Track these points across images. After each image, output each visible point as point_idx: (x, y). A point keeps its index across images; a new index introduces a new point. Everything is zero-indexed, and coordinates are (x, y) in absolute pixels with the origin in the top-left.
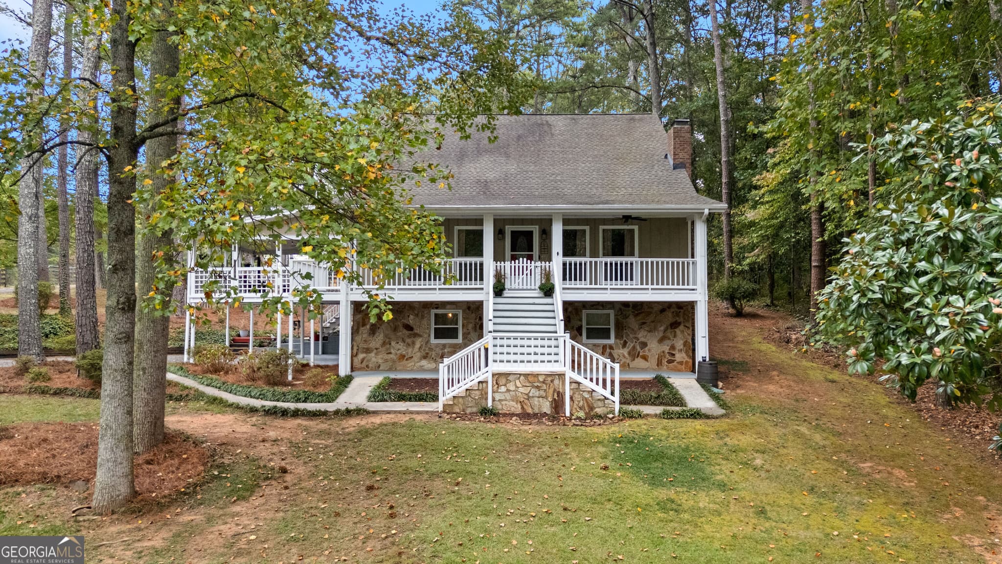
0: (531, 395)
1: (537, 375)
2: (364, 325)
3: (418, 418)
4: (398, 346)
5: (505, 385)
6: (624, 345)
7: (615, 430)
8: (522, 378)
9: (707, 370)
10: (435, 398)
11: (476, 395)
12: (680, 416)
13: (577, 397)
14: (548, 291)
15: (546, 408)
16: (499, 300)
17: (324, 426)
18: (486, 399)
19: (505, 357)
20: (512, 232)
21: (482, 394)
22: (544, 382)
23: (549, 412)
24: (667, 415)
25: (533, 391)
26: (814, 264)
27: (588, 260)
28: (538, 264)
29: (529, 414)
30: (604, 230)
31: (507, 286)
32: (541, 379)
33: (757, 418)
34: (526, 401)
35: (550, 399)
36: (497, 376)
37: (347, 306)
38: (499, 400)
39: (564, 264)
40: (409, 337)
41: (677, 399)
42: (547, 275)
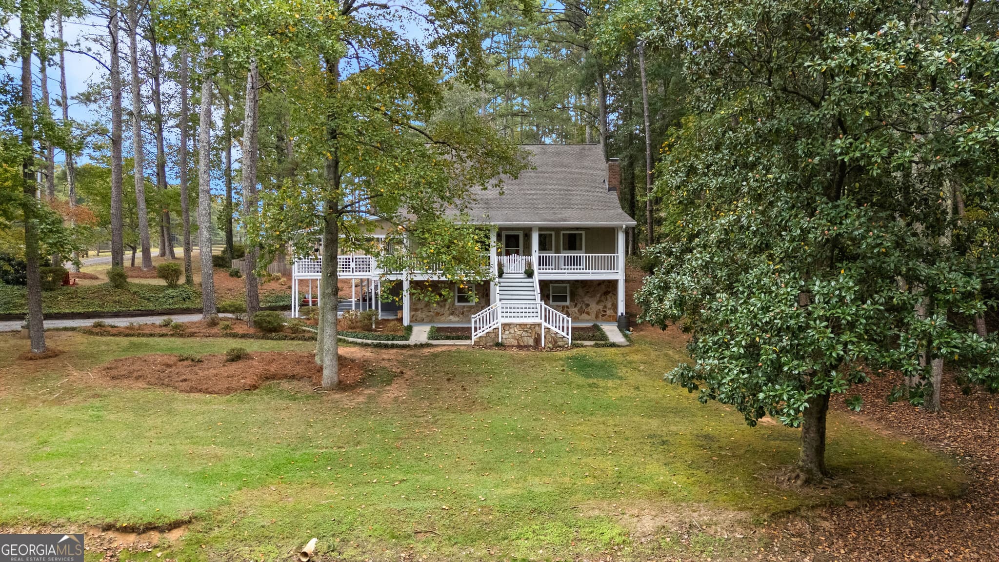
0: (523, 335)
1: (526, 325)
3: (462, 348)
4: (435, 307)
5: (508, 330)
6: (575, 306)
7: (569, 353)
8: (518, 326)
9: (624, 321)
10: (469, 338)
11: (493, 336)
12: (604, 346)
13: (548, 336)
14: (530, 274)
15: (531, 342)
16: (501, 280)
17: (411, 352)
18: (498, 338)
19: (508, 315)
20: (506, 235)
21: (496, 335)
22: (529, 328)
23: (532, 345)
24: (597, 345)
25: (524, 333)
27: (554, 255)
28: (524, 257)
29: (522, 346)
30: (563, 235)
31: (505, 271)
32: (528, 326)
33: (647, 347)
34: (520, 339)
35: (533, 337)
36: (504, 325)
37: (408, 283)
38: (505, 338)
39: (540, 257)
40: (442, 301)
41: (604, 337)
42: (529, 264)
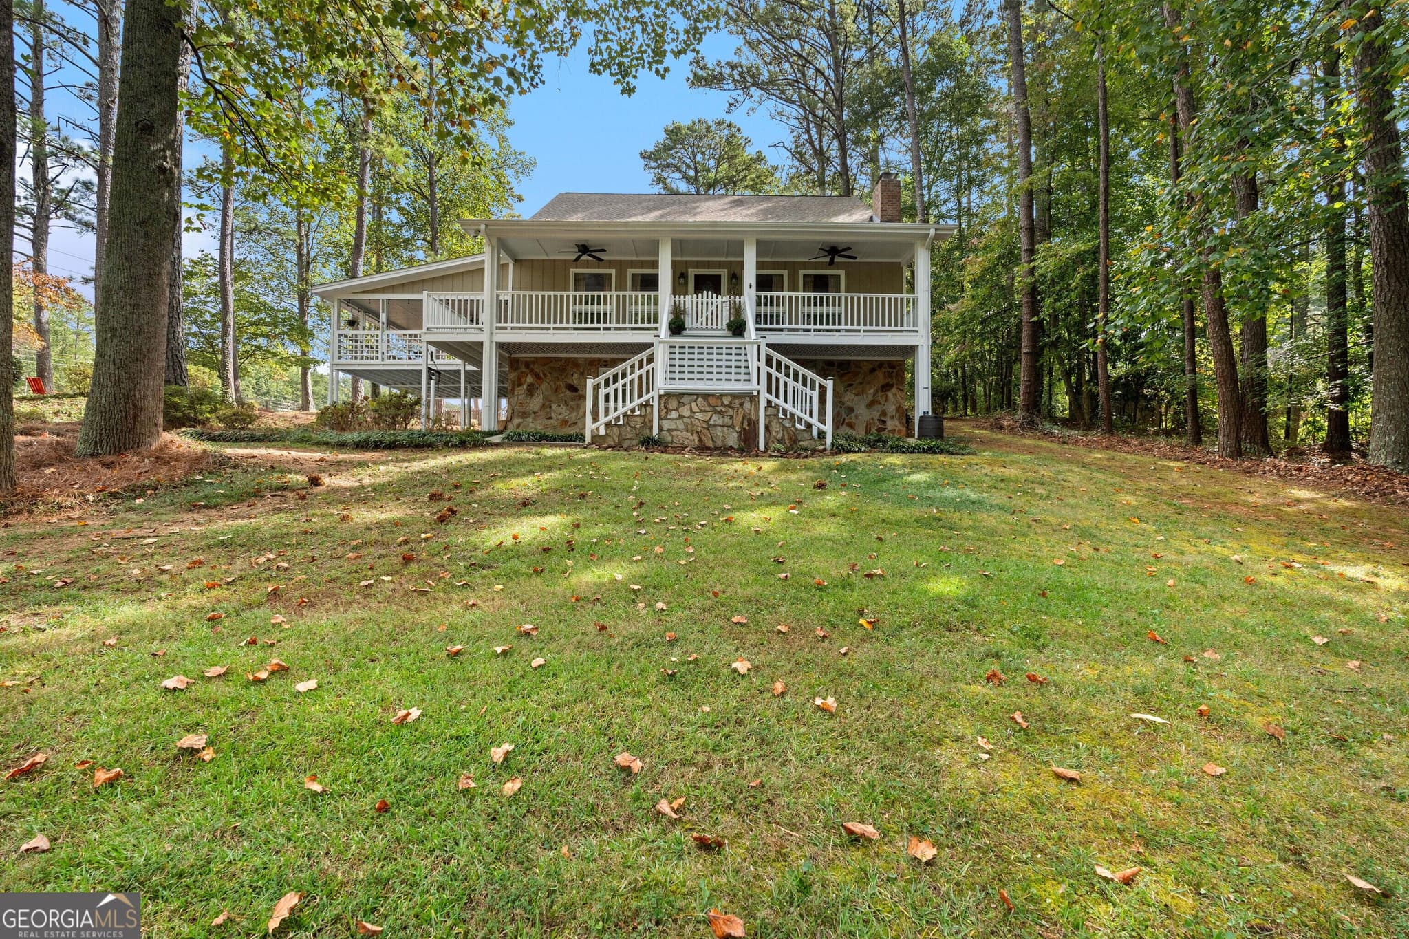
0: (712, 422)
1: (720, 396)
2: (520, 385)
4: (560, 410)
5: (677, 410)
8: (700, 399)
9: (930, 420)
11: (638, 421)
13: (775, 427)
14: (737, 328)
15: (733, 439)
18: (651, 428)
20: (696, 276)
21: (644, 422)
22: (729, 406)
23: (736, 446)
25: (715, 417)
26: (1024, 351)
27: (787, 294)
28: (726, 298)
29: (708, 448)
30: (805, 276)
31: (688, 324)
32: (726, 401)
34: (705, 431)
35: (738, 429)
36: (666, 397)
37: (491, 348)
38: (669, 430)
39: (758, 299)
40: (573, 399)
42: (738, 310)
